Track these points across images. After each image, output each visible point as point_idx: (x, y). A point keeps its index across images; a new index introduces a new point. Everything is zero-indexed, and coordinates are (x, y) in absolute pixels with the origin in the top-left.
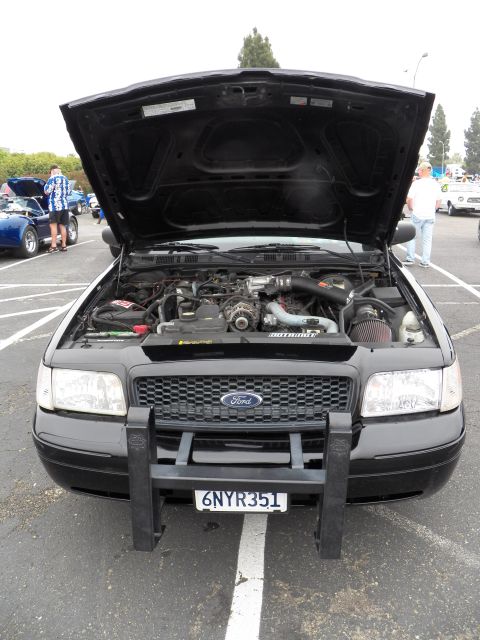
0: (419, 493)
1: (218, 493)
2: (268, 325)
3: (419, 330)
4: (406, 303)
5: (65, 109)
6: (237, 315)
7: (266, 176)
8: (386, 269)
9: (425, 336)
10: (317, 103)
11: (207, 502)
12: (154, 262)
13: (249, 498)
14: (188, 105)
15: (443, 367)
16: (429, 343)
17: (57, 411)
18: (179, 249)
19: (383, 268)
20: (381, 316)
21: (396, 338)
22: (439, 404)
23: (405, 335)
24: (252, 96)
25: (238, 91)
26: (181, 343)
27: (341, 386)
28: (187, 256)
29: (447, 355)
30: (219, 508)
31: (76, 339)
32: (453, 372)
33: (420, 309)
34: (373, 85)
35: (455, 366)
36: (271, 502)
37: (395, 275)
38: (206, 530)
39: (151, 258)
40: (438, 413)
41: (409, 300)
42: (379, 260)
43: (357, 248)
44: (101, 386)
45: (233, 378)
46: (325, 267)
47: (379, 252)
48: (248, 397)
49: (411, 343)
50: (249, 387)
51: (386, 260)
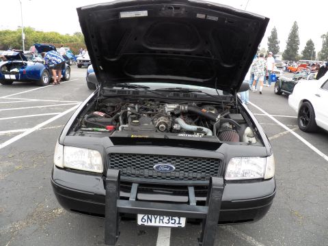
0: (252, 220)
1: (150, 216)
2: (175, 130)
3: (253, 137)
4: (246, 122)
5: (79, 10)
6: (160, 123)
7: (179, 53)
9: (257, 140)
10: (210, 18)
11: (144, 220)
12: (116, 93)
13: (166, 219)
14: (144, 13)
15: (266, 157)
16: (259, 143)
17: (65, 169)
18: (129, 87)
19: (234, 104)
20: (233, 128)
21: (241, 140)
22: (264, 175)
23: (247, 139)
24: (178, 11)
25: (171, 8)
26: (132, 136)
27: (216, 163)
28: (133, 91)
29: (268, 150)
30: (149, 224)
31: (76, 131)
32: (271, 159)
33: (254, 126)
34: (240, 11)
35: (272, 156)
36: (177, 222)
37: (240, 107)
38: (139, 235)
39: (114, 91)
40: (263, 179)
41: (248, 121)
42: (231, 100)
43: (221, 92)
44: (90, 157)
45: (160, 156)
46: (205, 101)
47: (231, 95)
48: (168, 167)
49: (250, 143)
50: (168, 162)
51: (235, 100)
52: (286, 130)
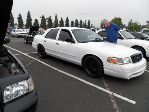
3: (17, 69)
8: (3, 52)
9: (20, 70)
15: (27, 79)
16: (21, 72)
19: (2, 51)
20: (4, 66)
21: (10, 73)
22: (29, 90)
23: (14, 71)
29: (28, 74)
32: (30, 80)
35: (31, 78)
37: (6, 53)
40: (29, 93)
41: (12, 60)
49: (16, 73)
51: (2, 49)
52: (33, 59)
